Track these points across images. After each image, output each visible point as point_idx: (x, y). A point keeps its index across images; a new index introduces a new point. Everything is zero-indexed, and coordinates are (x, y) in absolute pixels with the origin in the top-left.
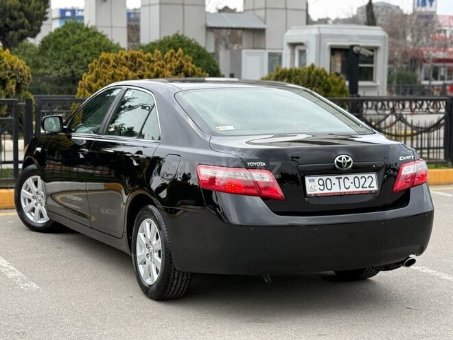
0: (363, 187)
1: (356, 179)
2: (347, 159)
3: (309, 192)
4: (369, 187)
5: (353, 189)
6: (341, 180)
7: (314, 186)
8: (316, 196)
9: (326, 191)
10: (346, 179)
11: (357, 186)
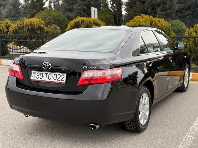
0: (58, 80)
1: (55, 75)
2: (49, 64)
3: (32, 78)
4: (61, 80)
5: (52, 80)
6: (48, 75)
8: (34, 81)
9: (39, 79)
10: (50, 75)
11: (55, 79)
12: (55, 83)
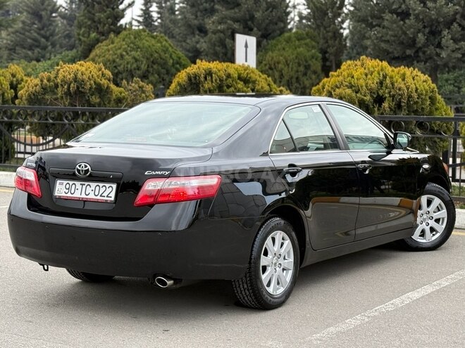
0: (101, 196)
1: (98, 187)
2: (86, 167)
3: (57, 193)
4: (107, 196)
5: (92, 196)
6: (84, 187)
7: (62, 189)
8: (60, 198)
9: (69, 195)
10: (88, 187)
11: (97, 193)
12: (97, 202)
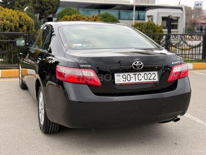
0: (149, 79)
1: (146, 75)
2: (140, 63)
3: (116, 82)
4: (153, 79)
5: (143, 80)
6: (137, 76)
7: (119, 79)
8: (121, 85)
9: (127, 82)
10: (139, 75)
11: (146, 78)
12: (148, 83)
